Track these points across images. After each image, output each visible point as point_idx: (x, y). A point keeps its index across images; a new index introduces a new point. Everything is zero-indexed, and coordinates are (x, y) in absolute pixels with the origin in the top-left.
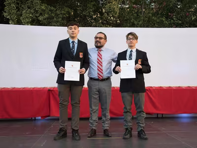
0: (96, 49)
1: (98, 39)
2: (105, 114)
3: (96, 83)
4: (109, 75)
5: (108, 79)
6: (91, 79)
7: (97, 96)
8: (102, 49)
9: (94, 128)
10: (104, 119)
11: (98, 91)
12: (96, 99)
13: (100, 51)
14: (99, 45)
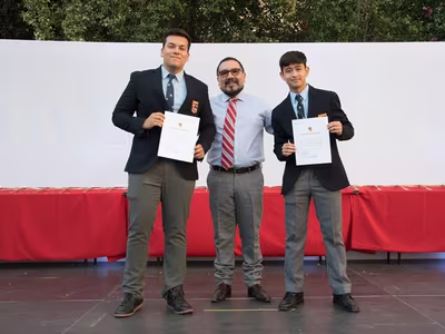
0: (226, 98)
1: (230, 75)
2: (252, 251)
3: (229, 178)
4: (257, 159)
5: (255, 167)
6: (215, 168)
7: (233, 208)
8: (239, 96)
9: (226, 282)
10: (249, 261)
12: (228, 215)
13: (234, 101)
14: (235, 88)
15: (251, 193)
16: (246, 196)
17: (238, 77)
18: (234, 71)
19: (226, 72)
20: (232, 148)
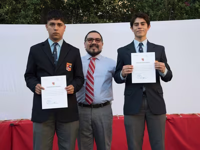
0: (89, 56)
1: (94, 42)
4: (109, 99)
5: (107, 104)
7: (91, 132)
8: (97, 57)
11: (92, 125)
13: (94, 59)
14: (96, 50)
15: (103, 121)
16: (100, 124)
17: (99, 44)
18: (97, 40)
19: (91, 39)
20: (93, 90)
